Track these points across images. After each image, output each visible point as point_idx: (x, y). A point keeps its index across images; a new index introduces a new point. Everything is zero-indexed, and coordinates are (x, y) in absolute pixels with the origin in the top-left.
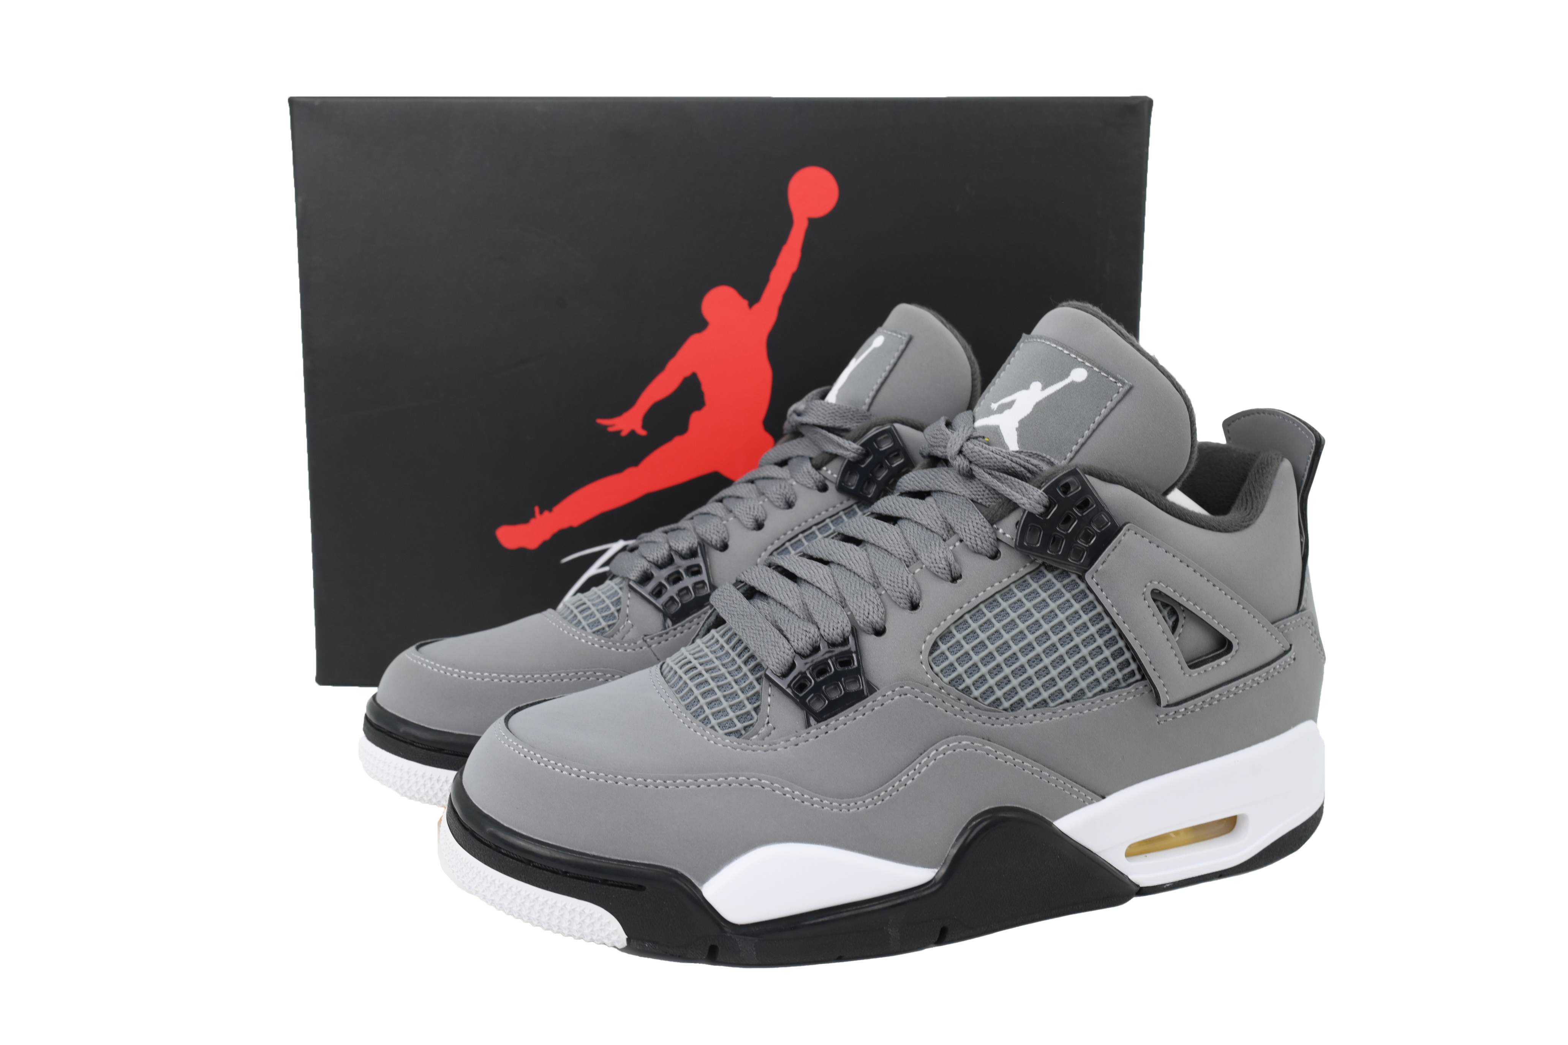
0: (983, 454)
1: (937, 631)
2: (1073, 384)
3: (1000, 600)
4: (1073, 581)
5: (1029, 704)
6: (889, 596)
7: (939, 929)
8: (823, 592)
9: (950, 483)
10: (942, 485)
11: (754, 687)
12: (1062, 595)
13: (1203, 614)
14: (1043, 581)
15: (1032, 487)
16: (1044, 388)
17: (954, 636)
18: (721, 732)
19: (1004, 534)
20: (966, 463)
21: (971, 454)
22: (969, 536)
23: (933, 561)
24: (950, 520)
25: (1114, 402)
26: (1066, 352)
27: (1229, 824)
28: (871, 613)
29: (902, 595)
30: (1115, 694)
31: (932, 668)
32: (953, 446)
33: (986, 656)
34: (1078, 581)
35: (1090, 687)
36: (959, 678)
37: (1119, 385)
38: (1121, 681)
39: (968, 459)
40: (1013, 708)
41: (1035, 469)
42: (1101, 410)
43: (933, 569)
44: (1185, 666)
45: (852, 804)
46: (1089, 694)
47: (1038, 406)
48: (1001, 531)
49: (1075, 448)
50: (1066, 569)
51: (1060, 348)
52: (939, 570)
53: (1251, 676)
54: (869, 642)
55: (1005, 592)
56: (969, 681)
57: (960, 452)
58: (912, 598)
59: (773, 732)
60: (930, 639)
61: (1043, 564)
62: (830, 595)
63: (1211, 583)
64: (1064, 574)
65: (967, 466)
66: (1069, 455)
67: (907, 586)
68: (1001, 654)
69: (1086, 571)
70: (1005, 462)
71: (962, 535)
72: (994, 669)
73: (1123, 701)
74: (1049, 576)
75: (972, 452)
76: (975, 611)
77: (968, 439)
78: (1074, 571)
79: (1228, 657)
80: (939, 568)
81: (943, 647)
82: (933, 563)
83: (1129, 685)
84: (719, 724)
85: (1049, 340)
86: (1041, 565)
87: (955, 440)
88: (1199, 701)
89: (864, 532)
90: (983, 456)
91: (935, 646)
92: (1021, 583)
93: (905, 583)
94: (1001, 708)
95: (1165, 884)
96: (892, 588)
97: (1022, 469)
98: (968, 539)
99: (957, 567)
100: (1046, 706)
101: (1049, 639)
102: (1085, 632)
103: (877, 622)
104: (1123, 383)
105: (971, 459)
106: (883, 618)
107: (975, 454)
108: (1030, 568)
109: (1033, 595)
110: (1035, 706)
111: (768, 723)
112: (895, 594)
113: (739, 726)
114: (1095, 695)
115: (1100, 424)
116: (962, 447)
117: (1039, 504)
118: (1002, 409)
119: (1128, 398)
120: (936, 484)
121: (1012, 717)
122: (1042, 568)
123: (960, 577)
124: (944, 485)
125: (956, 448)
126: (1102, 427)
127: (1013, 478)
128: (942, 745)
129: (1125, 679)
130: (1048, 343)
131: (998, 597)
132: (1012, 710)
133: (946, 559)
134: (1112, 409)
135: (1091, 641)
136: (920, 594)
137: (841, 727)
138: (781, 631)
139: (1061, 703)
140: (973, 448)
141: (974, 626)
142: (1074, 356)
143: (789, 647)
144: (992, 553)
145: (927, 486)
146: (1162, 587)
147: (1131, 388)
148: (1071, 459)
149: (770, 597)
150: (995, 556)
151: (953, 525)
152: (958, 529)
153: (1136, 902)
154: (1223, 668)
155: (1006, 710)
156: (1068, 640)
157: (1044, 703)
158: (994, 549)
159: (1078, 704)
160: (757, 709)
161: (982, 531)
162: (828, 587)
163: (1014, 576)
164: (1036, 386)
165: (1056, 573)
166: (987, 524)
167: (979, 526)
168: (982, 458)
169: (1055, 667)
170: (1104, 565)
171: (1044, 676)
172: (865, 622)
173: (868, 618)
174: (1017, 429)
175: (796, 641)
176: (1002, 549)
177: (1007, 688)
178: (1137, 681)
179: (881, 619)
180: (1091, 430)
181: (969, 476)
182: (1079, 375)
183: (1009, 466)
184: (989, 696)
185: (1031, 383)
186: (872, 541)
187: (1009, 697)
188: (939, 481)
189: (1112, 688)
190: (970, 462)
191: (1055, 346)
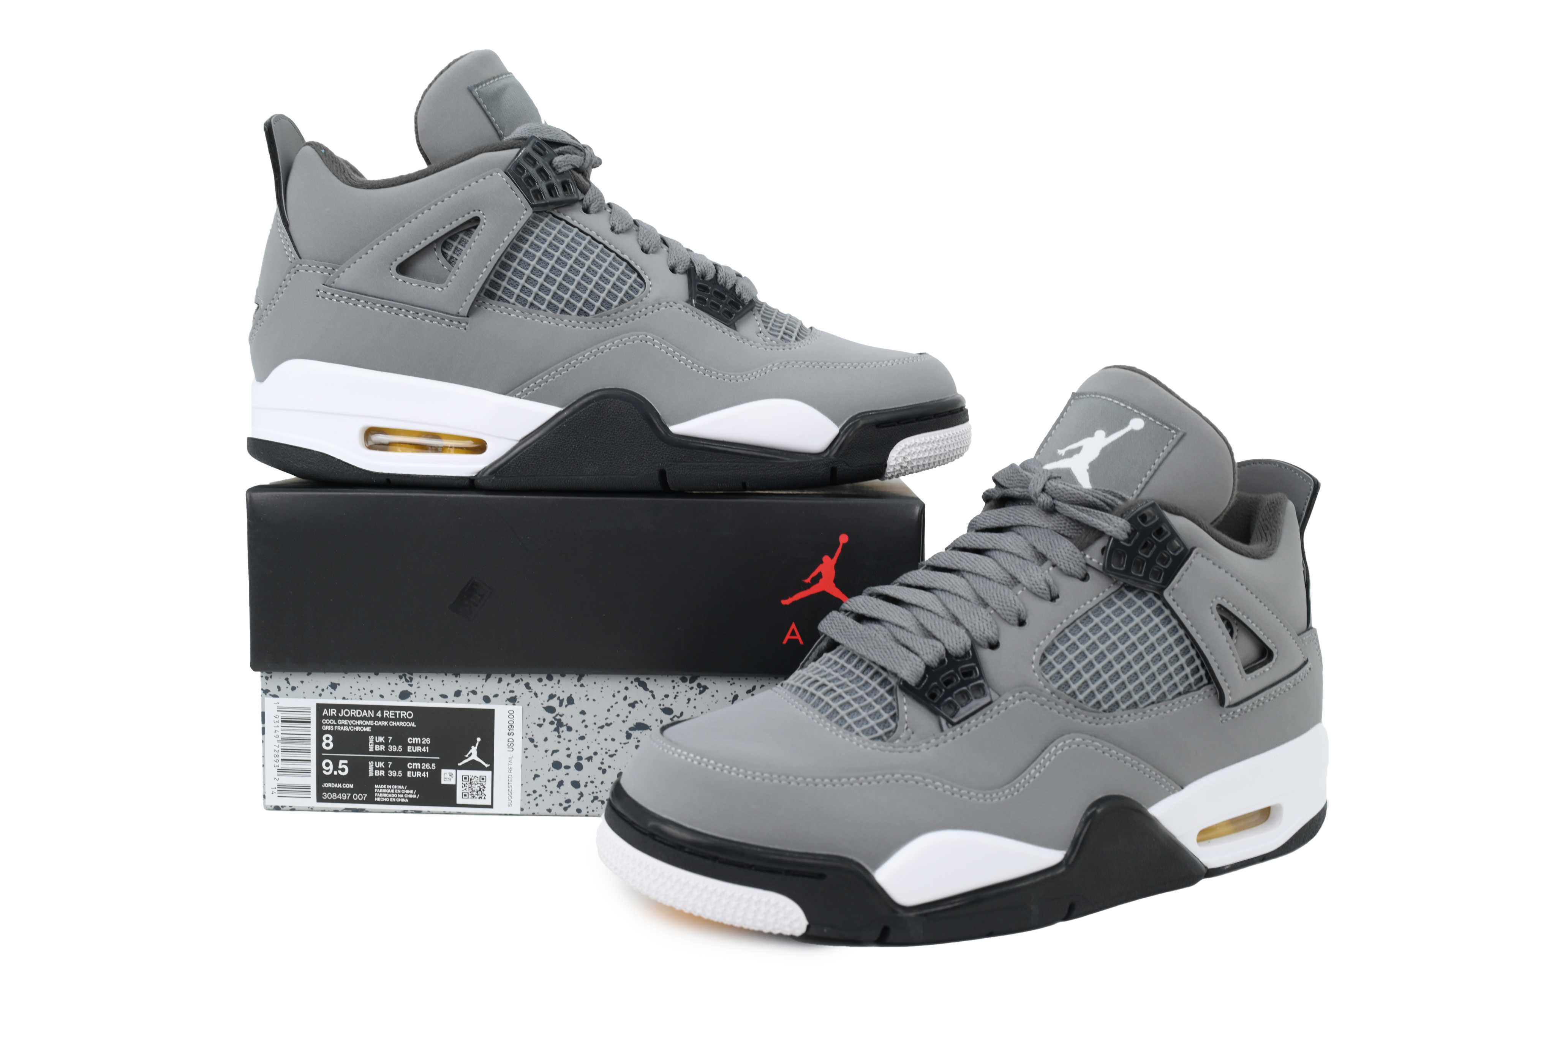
0: (1067, 491)
1: (1044, 644)
2: (1132, 432)
3: (1092, 616)
4: (1150, 599)
5: (1124, 706)
6: (998, 614)
7: (1068, 906)
8: (935, 614)
9: (1032, 518)
10: (1023, 520)
11: (886, 699)
12: (1143, 611)
13: (1253, 626)
14: (1125, 600)
15: (1115, 517)
16: (1108, 435)
17: (1057, 648)
18: (866, 738)
19: (1091, 559)
20: (1050, 499)
21: (1055, 492)
22: (1063, 561)
23: (1034, 583)
24: (1040, 548)
25: (1171, 446)
26: (1122, 404)
27: (1265, 815)
28: (986, 629)
29: (1011, 613)
30: (1189, 696)
31: (1043, 676)
32: (1035, 485)
33: (1087, 665)
34: (1155, 599)
35: (1170, 690)
36: (1066, 685)
37: (1173, 431)
38: (1193, 685)
39: (1051, 496)
40: (1111, 709)
41: (1113, 503)
42: (1159, 454)
43: (1034, 590)
44: (1243, 671)
45: (994, 795)
46: (1170, 697)
47: (1105, 451)
48: (1088, 556)
49: (1140, 486)
50: (1144, 589)
51: (1117, 402)
52: (1040, 591)
53: (1285, 682)
54: (986, 655)
55: (1097, 610)
56: (1074, 687)
57: (1043, 490)
58: (1019, 615)
59: (912, 736)
60: (1039, 651)
61: (1124, 585)
62: (943, 616)
63: (1258, 600)
64: (1141, 594)
65: (1051, 502)
66: (1135, 492)
67: (1015, 605)
68: (1099, 662)
69: (1163, 589)
70: (1087, 497)
71: (1056, 560)
72: (1094, 675)
73: (1195, 702)
74: (1130, 595)
75: (1056, 489)
76: (1073, 626)
77: (1049, 479)
78: (1150, 590)
79: (1270, 665)
80: (1040, 589)
81: (1050, 658)
82: (1033, 585)
83: (1199, 689)
84: (863, 731)
85: (1104, 395)
86: (1122, 586)
87: (1037, 480)
88: (1250, 702)
89: (958, 563)
90: (1066, 493)
91: (1044, 657)
92: (1109, 602)
93: (1013, 602)
94: (1101, 710)
95: (1225, 866)
96: (1001, 607)
97: (1102, 503)
98: (1062, 563)
99: (1056, 588)
100: (1136, 708)
101: (1136, 648)
102: (1164, 642)
103: (992, 637)
104: (1177, 431)
105: (1054, 495)
106: (997, 633)
107: (1058, 491)
108: (1114, 588)
109: (1119, 612)
110: (1128, 708)
111: (907, 728)
112: (1004, 612)
113: (880, 732)
114: (1173, 698)
115: (1160, 465)
116: (1045, 485)
117: (1124, 531)
118: (1070, 454)
119: (1182, 443)
120: (1016, 519)
121: (1112, 717)
122: (1123, 589)
123: (1058, 597)
124: (1026, 520)
125: (1040, 487)
126: (1162, 468)
127: (1096, 511)
128: (1059, 742)
129: (1196, 684)
130: (1104, 398)
131: (1090, 613)
132: (1109, 712)
133: (1046, 581)
134: (1169, 453)
135: (1170, 650)
136: (1026, 612)
137: (974, 729)
138: (908, 648)
139: (1148, 705)
140: (1057, 486)
141: (1074, 639)
142: (1130, 408)
143: (920, 660)
144: (1083, 575)
145: (1008, 522)
146: (1224, 603)
147: (1184, 435)
148: (1138, 495)
149: (883, 621)
150: (1085, 578)
151: (1044, 553)
152: (1050, 556)
153: (1204, 882)
154: (1267, 673)
155: (1105, 711)
156: (1151, 650)
157: (1135, 705)
158: (1085, 572)
159: (1162, 705)
160: (894, 717)
161: (1074, 556)
162: (939, 609)
163: (1102, 596)
164: (1100, 434)
165: (1135, 592)
166: (1077, 551)
167: (1070, 552)
168: (1066, 494)
169: (1142, 673)
170: (1180, 583)
171: (1134, 681)
172: (981, 637)
173: (984, 633)
174: (1088, 471)
175: (925, 655)
176: (1091, 573)
177: (1106, 692)
178: (1205, 685)
179: (995, 634)
180: (1153, 470)
181: (1051, 511)
182: (1137, 424)
183: (1091, 500)
184: (1090, 700)
185: (1095, 431)
186: (968, 569)
187: (1107, 700)
188: (1020, 517)
189: (1186, 692)
190: (1053, 498)
191: (1111, 400)
